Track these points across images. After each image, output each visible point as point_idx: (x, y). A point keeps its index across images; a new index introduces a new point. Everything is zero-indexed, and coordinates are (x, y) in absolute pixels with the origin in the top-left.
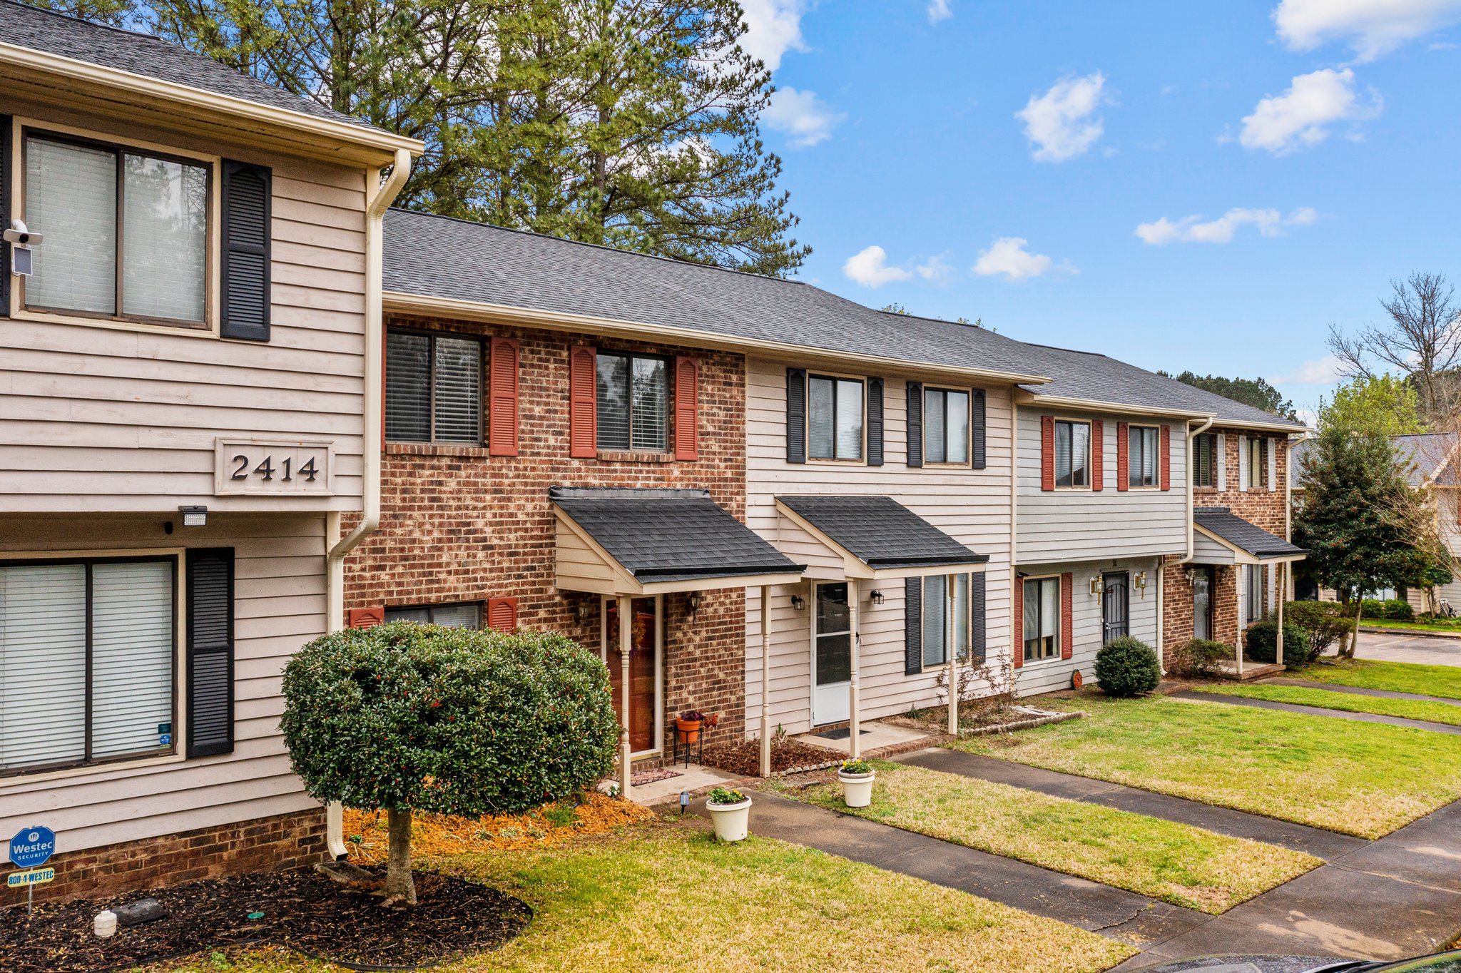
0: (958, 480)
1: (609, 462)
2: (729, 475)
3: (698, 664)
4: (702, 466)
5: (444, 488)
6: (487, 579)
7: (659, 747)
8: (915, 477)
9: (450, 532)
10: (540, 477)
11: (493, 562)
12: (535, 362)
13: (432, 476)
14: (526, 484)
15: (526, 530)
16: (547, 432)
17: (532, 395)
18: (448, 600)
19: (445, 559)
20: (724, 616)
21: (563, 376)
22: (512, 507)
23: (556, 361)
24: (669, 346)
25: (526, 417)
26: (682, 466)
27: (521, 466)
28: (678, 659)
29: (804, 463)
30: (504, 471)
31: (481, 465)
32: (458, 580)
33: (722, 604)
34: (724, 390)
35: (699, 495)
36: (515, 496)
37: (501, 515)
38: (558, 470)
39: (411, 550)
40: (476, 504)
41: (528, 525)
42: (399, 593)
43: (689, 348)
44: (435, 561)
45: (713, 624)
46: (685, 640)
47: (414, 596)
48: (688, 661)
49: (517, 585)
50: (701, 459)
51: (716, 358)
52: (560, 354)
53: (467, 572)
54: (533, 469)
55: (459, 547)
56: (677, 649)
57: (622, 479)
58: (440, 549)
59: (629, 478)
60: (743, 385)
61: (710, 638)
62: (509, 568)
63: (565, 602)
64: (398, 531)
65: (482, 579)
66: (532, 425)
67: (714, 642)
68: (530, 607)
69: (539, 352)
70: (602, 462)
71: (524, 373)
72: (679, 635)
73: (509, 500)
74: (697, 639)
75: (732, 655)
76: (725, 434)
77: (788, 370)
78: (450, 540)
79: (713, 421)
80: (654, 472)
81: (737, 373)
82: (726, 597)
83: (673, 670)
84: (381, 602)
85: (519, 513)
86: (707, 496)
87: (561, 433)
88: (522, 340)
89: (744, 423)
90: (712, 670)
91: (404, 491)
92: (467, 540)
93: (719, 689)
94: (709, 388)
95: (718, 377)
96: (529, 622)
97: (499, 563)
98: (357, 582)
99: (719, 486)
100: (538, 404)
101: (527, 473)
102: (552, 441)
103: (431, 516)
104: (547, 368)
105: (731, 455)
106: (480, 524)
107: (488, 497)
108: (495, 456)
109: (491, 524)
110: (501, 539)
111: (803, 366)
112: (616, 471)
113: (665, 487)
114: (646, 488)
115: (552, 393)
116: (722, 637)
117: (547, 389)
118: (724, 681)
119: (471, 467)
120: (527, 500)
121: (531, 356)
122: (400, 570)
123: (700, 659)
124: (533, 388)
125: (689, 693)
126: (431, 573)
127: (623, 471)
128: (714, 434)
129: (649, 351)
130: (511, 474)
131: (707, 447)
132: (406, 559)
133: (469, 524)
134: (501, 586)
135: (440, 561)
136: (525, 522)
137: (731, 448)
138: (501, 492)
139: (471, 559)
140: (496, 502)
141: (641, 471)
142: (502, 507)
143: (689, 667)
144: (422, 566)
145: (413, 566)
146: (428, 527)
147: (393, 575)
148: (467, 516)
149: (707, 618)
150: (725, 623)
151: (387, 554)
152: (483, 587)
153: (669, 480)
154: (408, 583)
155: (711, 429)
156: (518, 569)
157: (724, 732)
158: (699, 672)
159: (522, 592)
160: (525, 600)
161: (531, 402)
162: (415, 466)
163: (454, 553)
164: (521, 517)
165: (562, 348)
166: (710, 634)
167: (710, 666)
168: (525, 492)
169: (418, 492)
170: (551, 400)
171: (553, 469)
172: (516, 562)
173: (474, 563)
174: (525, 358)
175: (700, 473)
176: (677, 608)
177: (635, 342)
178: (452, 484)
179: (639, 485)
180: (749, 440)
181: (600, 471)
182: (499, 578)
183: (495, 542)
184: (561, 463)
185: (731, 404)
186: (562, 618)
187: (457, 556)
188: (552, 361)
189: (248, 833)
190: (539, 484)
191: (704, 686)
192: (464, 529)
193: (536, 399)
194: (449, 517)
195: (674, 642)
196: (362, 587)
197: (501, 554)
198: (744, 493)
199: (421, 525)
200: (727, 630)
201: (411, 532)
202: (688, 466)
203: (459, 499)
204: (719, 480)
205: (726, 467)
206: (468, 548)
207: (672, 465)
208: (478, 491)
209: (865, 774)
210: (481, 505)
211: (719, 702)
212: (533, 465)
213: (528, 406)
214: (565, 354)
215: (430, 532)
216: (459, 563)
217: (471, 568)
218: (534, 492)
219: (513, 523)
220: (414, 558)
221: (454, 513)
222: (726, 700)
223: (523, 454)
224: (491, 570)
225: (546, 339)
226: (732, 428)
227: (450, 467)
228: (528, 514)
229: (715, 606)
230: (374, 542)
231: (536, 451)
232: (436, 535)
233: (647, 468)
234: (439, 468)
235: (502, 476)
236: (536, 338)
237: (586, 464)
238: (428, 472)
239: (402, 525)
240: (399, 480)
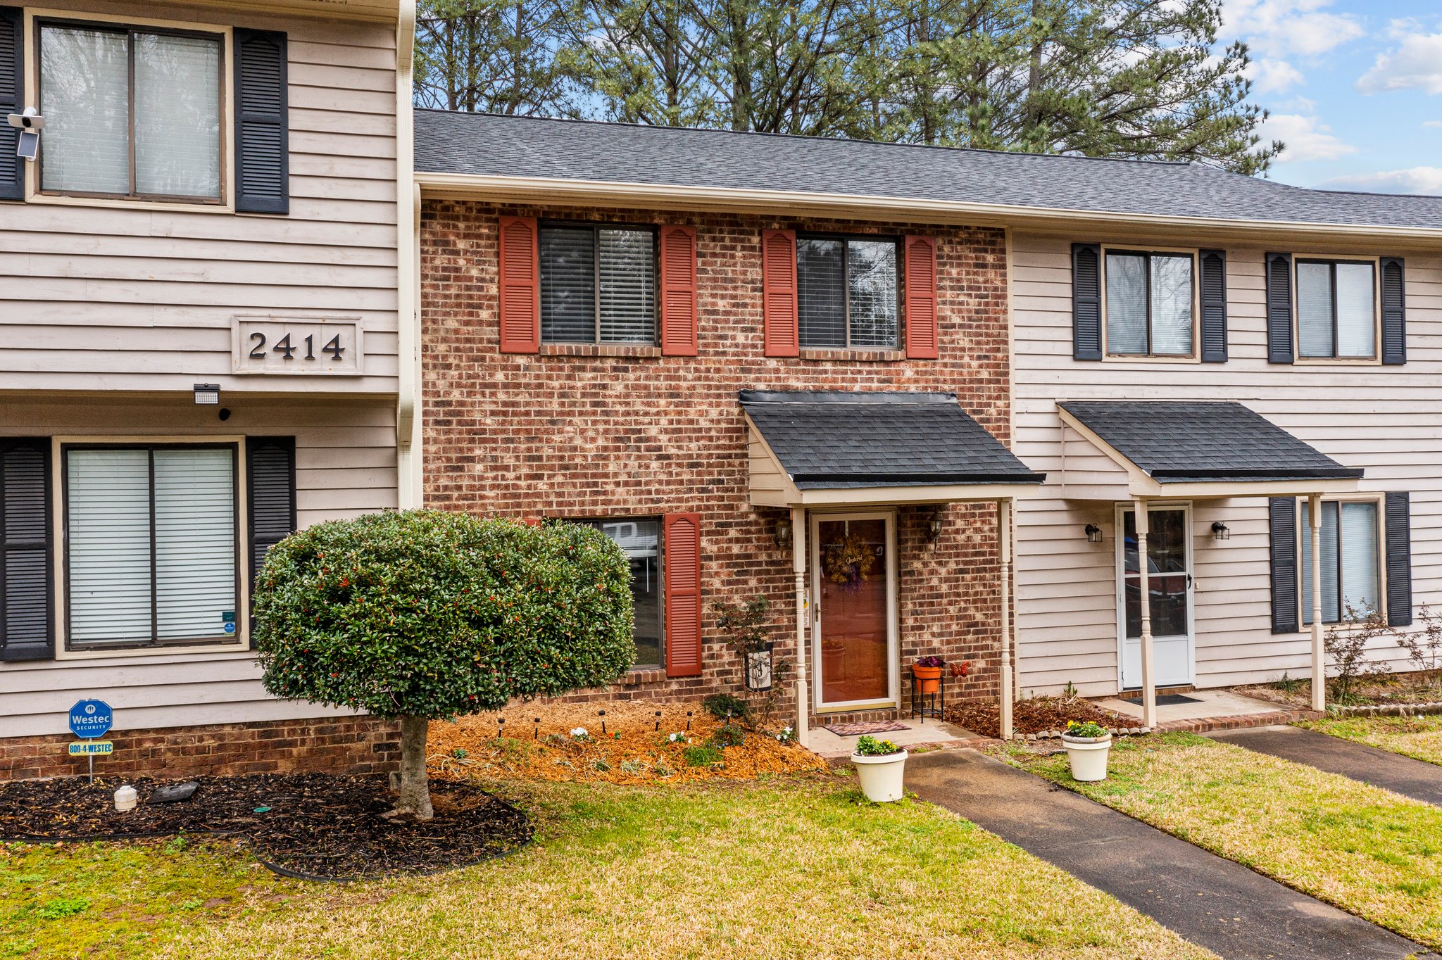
0: (1358, 380)
1: (816, 362)
2: (985, 374)
3: (945, 601)
4: (945, 365)
5: (608, 392)
6: (664, 492)
7: (894, 697)
8: (1281, 376)
9: (617, 439)
10: (727, 379)
11: (670, 474)
12: (718, 251)
13: (595, 378)
14: (709, 387)
15: (711, 439)
16: (734, 329)
17: (714, 288)
18: (617, 514)
19: (612, 468)
20: (981, 545)
21: (754, 265)
22: (692, 413)
23: (743, 248)
24: (895, 224)
25: (707, 312)
26: (917, 366)
27: (703, 367)
28: (916, 594)
29: (1100, 360)
30: (681, 373)
31: (653, 366)
32: (628, 492)
33: (977, 530)
34: (975, 273)
35: (942, 399)
36: (696, 400)
37: (679, 422)
38: (749, 371)
39: (572, 458)
40: (648, 409)
41: (713, 433)
42: (559, 504)
43: (924, 225)
44: (600, 471)
45: (966, 555)
46: (925, 571)
47: (577, 508)
48: (931, 596)
49: (701, 499)
50: (943, 357)
51: (963, 235)
52: (749, 241)
53: (639, 483)
54: (718, 370)
55: (629, 457)
56: (915, 582)
57: (835, 380)
58: (606, 458)
59: (843, 380)
60: (1004, 267)
61: (962, 571)
62: (691, 481)
63: (762, 521)
64: (557, 438)
65: (657, 492)
66: (715, 321)
67: (968, 576)
68: (718, 525)
69: (723, 239)
70: (807, 361)
71: (704, 263)
72: (917, 565)
73: (689, 404)
74: (943, 571)
75: (994, 592)
76: (978, 327)
77: (1073, 246)
78: (618, 449)
79: (960, 311)
80: (877, 373)
81: (993, 251)
82: (983, 522)
83: (910, 606)
84: (539, 513)
85: (701, 419)
86: (954, 400)
87: (753, 330)
88: (701, 227)
89: (1005, 312)
90: (966, 609)
91: (562, 395)
92: (638, 449)
93: (976, 633)
94: (954, 271)
95: (966, 257)
96: (717, 542)
97: (677, 474)
98: (511, 491)
99: (971, 389)
100: (723, 297)
101: (710, 375)
102: (741, 338)
103: (594, 422)
104: (733, 257)
105: (988, 351)
106: (653, 431)
107: (662, 402)
108: (669, 356)
109: (666, 431)
110: (679, 448)
111: (1093, 241)
112: (826, 372)
113: (894, 390)
114: (869, 392)
115: (739, 284)
116: (978, 571)
117: (733, 280)
118: (983, 624)
119: (641, 369)
120: (711, 405)
121: (712, 244)
122: (559, 479)
123: (947, 595)
124: (715, 280)
125: (933, 635)
126: (596, 484)
127: (835, 372)
128: (961, 326)
129: (868, 231)
130: (690, 376)
131: (953, 342)
132: (566, 468)
133: (639, 431)
134: (680, 500)
135: (606, 471)
136: (710, 429)
137: (988, 343)
138: (678, 396)
139: (642, 470)
140: (672, 407)
141: (860, 372)
142: (680, 413)
143: (932, 604)
144: (585, 476)
145: (574, 476)
146: (591, 434)
147: (552, 485)
148: (636, 422)
149: (957, 547)
150: (983, 554)
151: (544, 462)
152: (659, 501)
153: (898, 381)
154: (569, 494)
155: (956, 320)
156: (702, 482)
157: (984, 685)
158: (947, 611)
159: (708, 508)
160: (712, 517)
161: (714, 296)
162: (574, 369)
163: (622, 462)
164: (704, 424)
165: (752, 233)
166: (961, 566)
167: (963, 605)
168: (708, 396)
169: (579, 396)
170: (739, 292)
171: (743, 370)
172: (699, 474)
173: (648, 475)
174: (705, 246)
175: (942, 373)
176: (913, 532)
177: (849, 221)
178: (619, 388)
179: (857, 387)
180: (1013, 333)
181: (804, 371)
182: (678, 491)
183: (673, 451)
184: (754, 363)
185: (986, 289)
186: (758, 540)
187: (626, 466)
188: (739, 248)
189: (318, 731)
190: (726, 387)
191: (954, 628)
192: (633, 437)
193: (720, 292)
194: (616, 423)
195: (911, 573)
196: (518, 496)
197: (680, 465)
198: (1007, 398)
199: (583, 431)
200: (985, 562)
201: (571, 439)
202: (925, 365)
203: (628, 404)
204: (971, 381)
205: (981, 366)
206: (639, 457)
207: (902, 364)
208: (649, 395)
209: (1092, 739)
210: (654, 410)
211: (976, 648)
212: (718, 366)
213: (710, 300)
214: (755, 240)
215: (593, 440)
216: (629, 474)
217: (643, 480)
218: (719, 396)
219: (695, 430)
220: (576, 467)
221: (621, 419)
222: (987, 647)
223: (705, 353)
224: (668, 483)
225: (730, 224)
226: (988, 319)
227: (615, 369)
228: (712, 421)
229: (968, 533)
230: (529, 450)
231: (721, 349)
232: (601, 442)
233: (867, 368)
234: (603, 370)
235: (679, 378)
236: (718, 223)
237: (786, 364)
238: (589, 375)
239: (561, 432)
240: (556, 384)
